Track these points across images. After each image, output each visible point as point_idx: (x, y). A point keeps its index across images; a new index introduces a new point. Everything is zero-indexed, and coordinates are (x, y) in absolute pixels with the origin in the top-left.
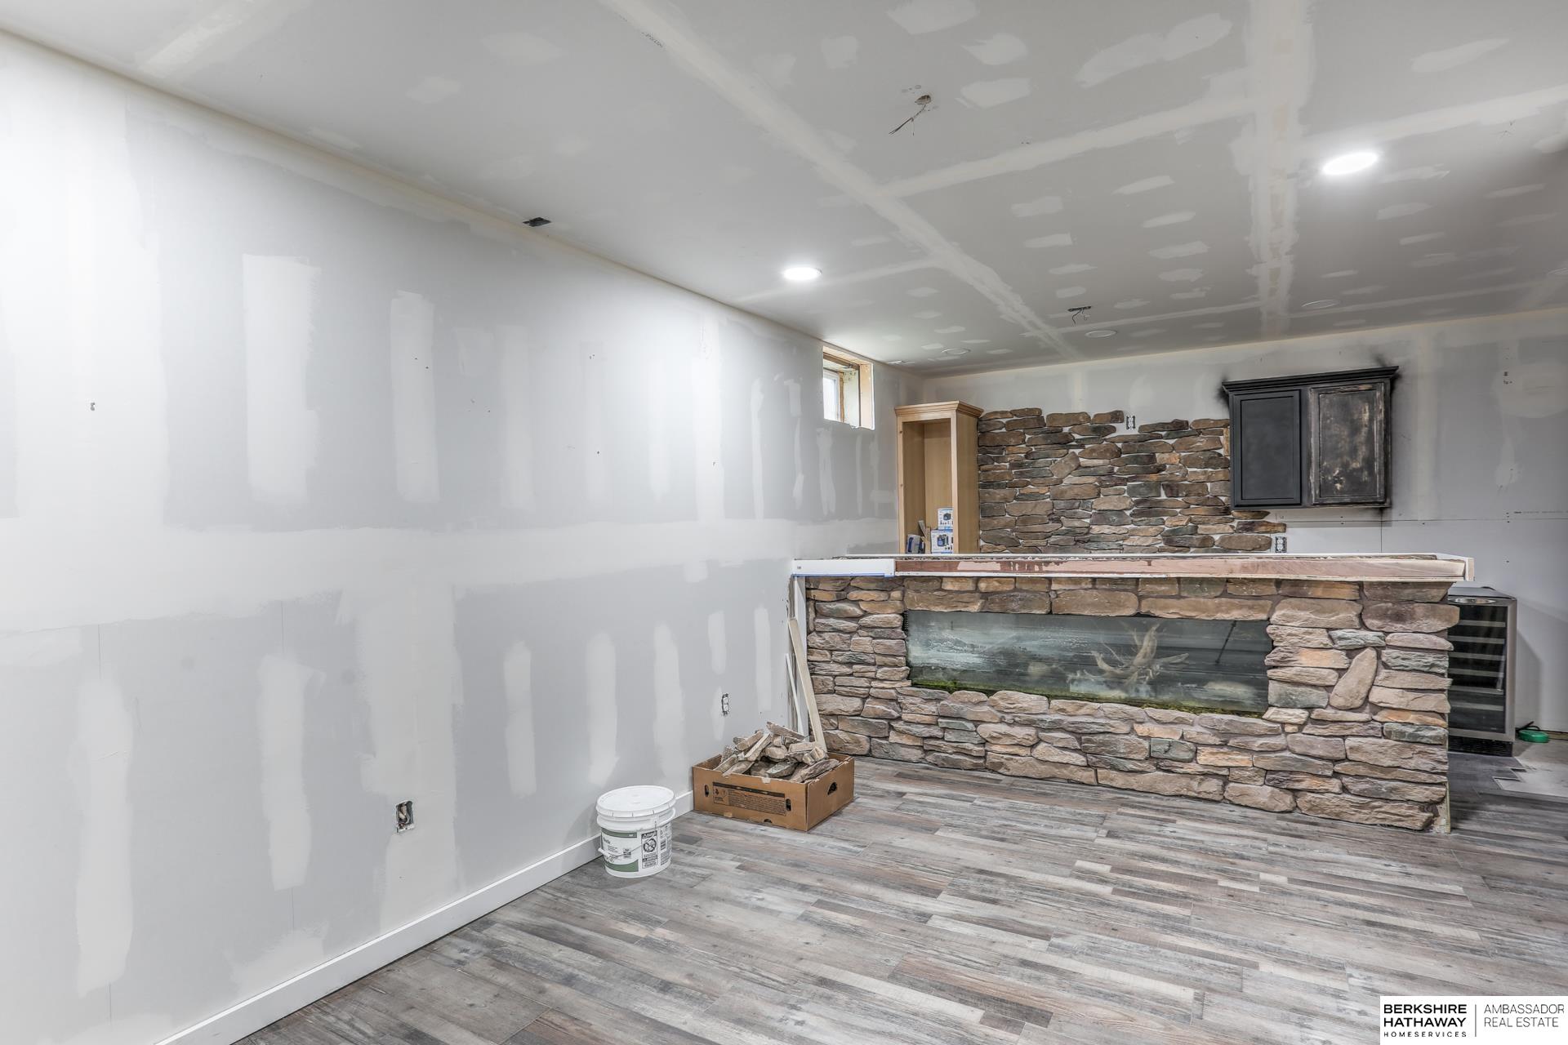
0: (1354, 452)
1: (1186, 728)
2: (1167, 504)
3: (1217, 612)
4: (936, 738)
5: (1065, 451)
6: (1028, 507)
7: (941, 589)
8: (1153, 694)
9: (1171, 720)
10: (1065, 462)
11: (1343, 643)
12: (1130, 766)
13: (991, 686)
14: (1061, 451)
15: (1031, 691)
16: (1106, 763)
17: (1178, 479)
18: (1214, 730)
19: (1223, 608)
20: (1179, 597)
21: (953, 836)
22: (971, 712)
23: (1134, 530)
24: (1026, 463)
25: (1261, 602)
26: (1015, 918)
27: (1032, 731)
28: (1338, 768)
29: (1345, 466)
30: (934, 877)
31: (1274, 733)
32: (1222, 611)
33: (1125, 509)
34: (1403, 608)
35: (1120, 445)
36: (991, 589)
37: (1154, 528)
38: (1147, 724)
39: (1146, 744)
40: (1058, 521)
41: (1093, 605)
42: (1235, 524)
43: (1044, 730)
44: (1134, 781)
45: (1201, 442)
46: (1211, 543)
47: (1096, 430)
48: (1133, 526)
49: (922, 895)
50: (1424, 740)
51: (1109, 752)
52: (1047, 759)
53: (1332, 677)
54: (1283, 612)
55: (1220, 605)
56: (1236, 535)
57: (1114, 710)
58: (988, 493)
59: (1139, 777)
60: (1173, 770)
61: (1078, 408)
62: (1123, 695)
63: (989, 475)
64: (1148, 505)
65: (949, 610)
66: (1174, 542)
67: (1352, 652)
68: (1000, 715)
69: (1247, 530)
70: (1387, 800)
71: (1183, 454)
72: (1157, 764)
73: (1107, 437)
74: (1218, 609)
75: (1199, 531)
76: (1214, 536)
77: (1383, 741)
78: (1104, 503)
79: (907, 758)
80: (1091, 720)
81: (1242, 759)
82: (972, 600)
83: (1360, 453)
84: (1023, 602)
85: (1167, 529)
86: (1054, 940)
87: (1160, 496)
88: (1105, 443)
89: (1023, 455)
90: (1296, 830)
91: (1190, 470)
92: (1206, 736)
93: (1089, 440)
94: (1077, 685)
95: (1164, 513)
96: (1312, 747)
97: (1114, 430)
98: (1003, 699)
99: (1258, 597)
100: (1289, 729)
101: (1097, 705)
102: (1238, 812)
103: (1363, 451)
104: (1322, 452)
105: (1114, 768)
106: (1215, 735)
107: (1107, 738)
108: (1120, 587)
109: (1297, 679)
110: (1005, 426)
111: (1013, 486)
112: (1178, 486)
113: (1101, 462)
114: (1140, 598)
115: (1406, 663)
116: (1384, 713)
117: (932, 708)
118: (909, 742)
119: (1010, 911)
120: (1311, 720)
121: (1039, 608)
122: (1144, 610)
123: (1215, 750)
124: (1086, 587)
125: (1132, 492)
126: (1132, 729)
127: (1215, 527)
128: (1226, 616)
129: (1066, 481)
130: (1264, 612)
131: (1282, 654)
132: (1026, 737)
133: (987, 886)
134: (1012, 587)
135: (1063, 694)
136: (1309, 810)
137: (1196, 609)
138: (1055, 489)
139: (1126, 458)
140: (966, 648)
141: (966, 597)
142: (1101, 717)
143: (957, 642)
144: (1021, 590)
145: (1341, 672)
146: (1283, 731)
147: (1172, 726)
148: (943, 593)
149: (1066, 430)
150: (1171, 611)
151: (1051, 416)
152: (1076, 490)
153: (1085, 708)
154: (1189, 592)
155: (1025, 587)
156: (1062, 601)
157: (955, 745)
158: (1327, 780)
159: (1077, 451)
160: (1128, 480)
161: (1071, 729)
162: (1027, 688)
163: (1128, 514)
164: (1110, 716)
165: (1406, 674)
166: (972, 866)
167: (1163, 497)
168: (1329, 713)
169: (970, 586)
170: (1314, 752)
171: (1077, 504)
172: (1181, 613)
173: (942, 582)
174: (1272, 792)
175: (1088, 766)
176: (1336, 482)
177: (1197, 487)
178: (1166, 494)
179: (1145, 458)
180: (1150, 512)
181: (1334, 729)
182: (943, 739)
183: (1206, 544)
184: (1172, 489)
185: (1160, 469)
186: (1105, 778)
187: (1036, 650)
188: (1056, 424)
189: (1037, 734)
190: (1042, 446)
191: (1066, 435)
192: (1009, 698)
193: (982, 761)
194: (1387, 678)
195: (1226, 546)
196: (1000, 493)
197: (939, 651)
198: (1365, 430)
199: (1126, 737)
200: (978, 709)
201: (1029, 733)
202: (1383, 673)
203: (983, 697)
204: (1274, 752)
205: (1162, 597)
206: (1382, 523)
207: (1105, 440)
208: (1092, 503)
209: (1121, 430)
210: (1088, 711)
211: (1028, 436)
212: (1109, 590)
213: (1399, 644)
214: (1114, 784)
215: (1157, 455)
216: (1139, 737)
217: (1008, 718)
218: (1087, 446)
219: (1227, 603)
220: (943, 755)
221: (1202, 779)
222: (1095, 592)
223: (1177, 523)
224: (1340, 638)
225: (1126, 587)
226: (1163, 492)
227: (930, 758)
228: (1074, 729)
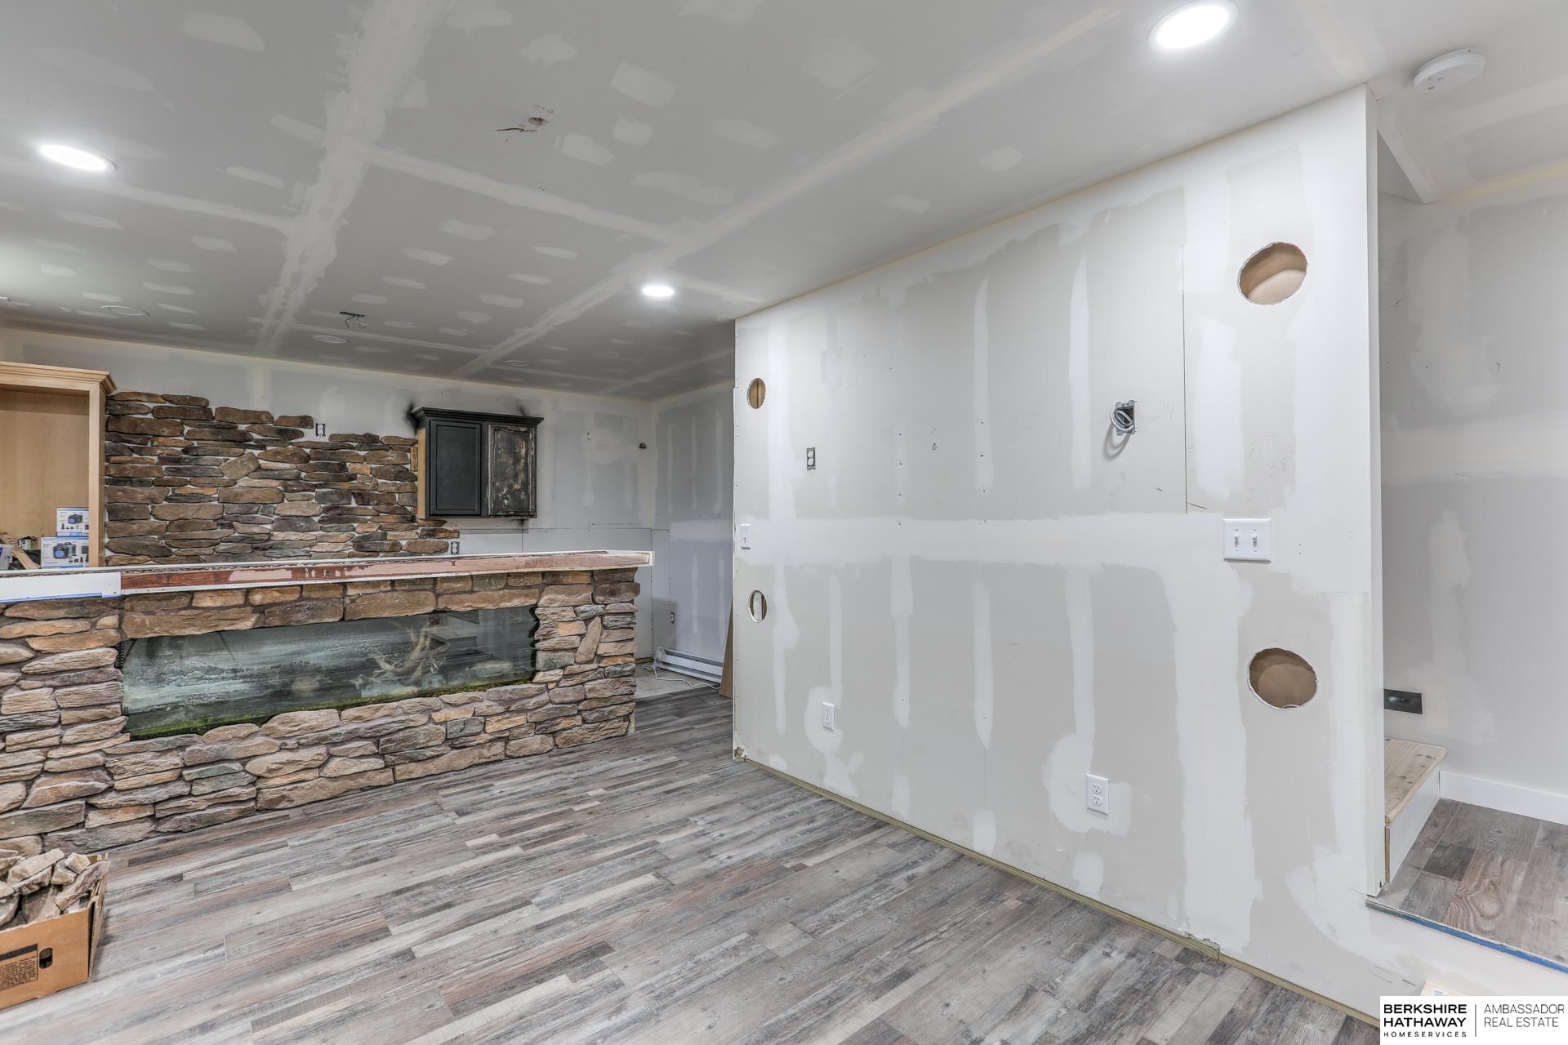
0: (516, 476)
1: (477, 705)
2: (359, 512)
3: (501, 602)
4: (180, 797)
5: (241, 450)
6: (189, 511)
7: (190, 607)
8: (445, 682)
9: (465, 701)
10: (242, 462)
11: (583, 615)
12: (429, 753)
13: (262, 713)
14: (237, 450)
15: (316, 707)
16: (405, 758)
17: (370, 488)
18: (501, 701)
19: (507, 598)
20: (471, 592)
21: (316, 881)
22: (235, 749)
23: (323, 536)
24: (186, 458)
25: (533, 590)
26: (483, 906)
27: (322, 750)
28: (580, 707)
29: (510, 487)
30: (355, 923)
31: (540, 692)
32: (505, 601)
33: (314, 516)
34: (615, 586)
35: (308, 451)
36: (268, 601)
37: (346, 534)
38: (443, 710)
39: (443, 728)
40: (231, 526)
41: (393, 606)
42: (419, 531)
43: (335, 744)
44: (432, 767)
45: (392, 456)
46: (398, 548)
47: (280, 432)
48: (321, 533)
49: (372, 941)
50: (626, 674)
51: (408, 747)
52: (342, 773)
53: (576, 639)
54: (548, 597)
55: (504, 595)
56: (420, 540)
57: (412, 705)
58: (123, 491)
59: (437, 761)
60: (467, 744)
61: (257, 405)
62: (415, 689)
63: (125, 469)
64: (338, 512)
65: (204, 631)
66: (363, 546)
67: (587, 621)
68: (279, 742)
69: (431, 536)
70: (607, 721)
71: (373, 466)
72: (452, 744)
73: (293, 441)
74: (502, 599)
75: (388, 538)
76: (401, 542)
77: (604, 680)
78: (291, 508)
79: (124, 840)
80: (390, 720)
81: (520, 719)
82: (243, 615)
83: (520, 478)
84: (312, 611)
85: (357, 535)
86: (537, 900)
87: (350, 504)
88: (290, 446)
89: (179, 449)
90: (567, 759)
91: (380, 481)
92: (494, 707)
93: (273, 443)
94: (369, 689)
95: (355, 520)
96: (565, 696)
97: (301, 435)
98: (283, 723)
99: (529, 587)
100: (551, 686)
101: (395, 704)
102: (522, 764)
103: (521, 476)
104: (496, 476)
105: (413, 760)
106: (500, 705)
107: (407, 733)
108: (419, 587)
109: (558, 646)
110: (152, 411)
111: (166, 484)
112: (369, 495)
113: (287, 466)
114: (437, 596)
115: (617, 624)
116: (605, 660)
117: (174, 759)
118: (130, 817)
119: (470, 904)
120: (565, 676)
121: (332, 616)
122: (441, 607)
123: (500, 717)
124: (385, 589)
125: (321, 499)
126: (430, 718)
127: (403, 533)
128: (509, 605)
129: (242, 483)
130: (534, 598)
131: (548, 629)
132: (316, 758)
133: (423, 899)
134: (297, 596)
135: (354, 701)
136: (564, 743)
137: (484, 601)
138: (227, 491)
139: (315, 465)
140: (224, 675)
141: (232, 613)
142: (400, 715)
143: (211, 670)
144: (309, 599)
145: (582, 636)
146: (547, 688)
147: (465, 706)
148: (196, 612)
149: (242, 427)
150: (467, 604)
151: (221, 410)
152: (256, 493)
153: (382, 709)
154: (479, 586)
155: (313, 595)
156: (359, 606)
157: (213, 796)
158: (574, 718)
159: (256, 452)
160: (316, 486)
161: (368, 735)
162: (310, 705)
163: (316, 521)
164: (409, 711)
165: (616, 631)
166: (383, 893)
167: (354, 504)
168: (576, 668)
169: (240, 600)
170: (567, 700)
171: (255, 509)
172: (474, 605)
173: (192, 599)
174: (542, 738)
175: (386, 767)
176: (504, 499)
177: (387, 497)
178: (357, 503)
179: (336, 466)
180: (340, 519)
181: (578, 679)
182: (190, 795)
183: (394, 548)
184: (363, 497)
185: (352, 478)
186: (404, 774)
187: (321, 661)
188: (230, 419)
189: (328, 750)
190: (211, 442)
191: (243, 433)
192: (292, 720)
193: (252, 804)
194: (607, 636)
195: (412, 550)
196: (142, 493)
197: (179, 686)
198: (523, 461)
199: (425, 727)
200: (247, 743)
201: (319, 752)
202: (605, 633)
203: (255, 728)
204: (542, 706)
205: (456, 593)
206: (523, 531)
207: (291, 444)
208: (275, 509)
209: (309, 435)
210: (386, 713)
211: (187, 429)
212: (408, 591)
213: (613, 611)
214: (413, 776)
215: (348, 464)
216: (436, 724)
217: (291, 743)
218: (268, 448)
219: (509, 593)
220: (191, 815)
221: (490, 746)
222: (395, 594)
223: (368, 530)
224: (582, 612)
225: (425, 587)
226: (353, 501)
227: (166, 827)
228: (372, 734)
